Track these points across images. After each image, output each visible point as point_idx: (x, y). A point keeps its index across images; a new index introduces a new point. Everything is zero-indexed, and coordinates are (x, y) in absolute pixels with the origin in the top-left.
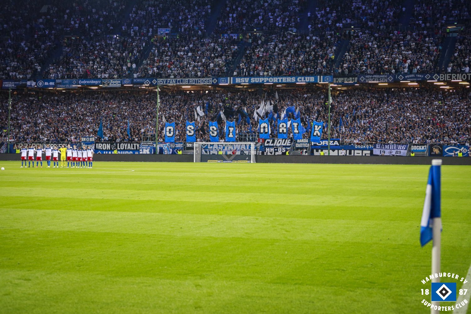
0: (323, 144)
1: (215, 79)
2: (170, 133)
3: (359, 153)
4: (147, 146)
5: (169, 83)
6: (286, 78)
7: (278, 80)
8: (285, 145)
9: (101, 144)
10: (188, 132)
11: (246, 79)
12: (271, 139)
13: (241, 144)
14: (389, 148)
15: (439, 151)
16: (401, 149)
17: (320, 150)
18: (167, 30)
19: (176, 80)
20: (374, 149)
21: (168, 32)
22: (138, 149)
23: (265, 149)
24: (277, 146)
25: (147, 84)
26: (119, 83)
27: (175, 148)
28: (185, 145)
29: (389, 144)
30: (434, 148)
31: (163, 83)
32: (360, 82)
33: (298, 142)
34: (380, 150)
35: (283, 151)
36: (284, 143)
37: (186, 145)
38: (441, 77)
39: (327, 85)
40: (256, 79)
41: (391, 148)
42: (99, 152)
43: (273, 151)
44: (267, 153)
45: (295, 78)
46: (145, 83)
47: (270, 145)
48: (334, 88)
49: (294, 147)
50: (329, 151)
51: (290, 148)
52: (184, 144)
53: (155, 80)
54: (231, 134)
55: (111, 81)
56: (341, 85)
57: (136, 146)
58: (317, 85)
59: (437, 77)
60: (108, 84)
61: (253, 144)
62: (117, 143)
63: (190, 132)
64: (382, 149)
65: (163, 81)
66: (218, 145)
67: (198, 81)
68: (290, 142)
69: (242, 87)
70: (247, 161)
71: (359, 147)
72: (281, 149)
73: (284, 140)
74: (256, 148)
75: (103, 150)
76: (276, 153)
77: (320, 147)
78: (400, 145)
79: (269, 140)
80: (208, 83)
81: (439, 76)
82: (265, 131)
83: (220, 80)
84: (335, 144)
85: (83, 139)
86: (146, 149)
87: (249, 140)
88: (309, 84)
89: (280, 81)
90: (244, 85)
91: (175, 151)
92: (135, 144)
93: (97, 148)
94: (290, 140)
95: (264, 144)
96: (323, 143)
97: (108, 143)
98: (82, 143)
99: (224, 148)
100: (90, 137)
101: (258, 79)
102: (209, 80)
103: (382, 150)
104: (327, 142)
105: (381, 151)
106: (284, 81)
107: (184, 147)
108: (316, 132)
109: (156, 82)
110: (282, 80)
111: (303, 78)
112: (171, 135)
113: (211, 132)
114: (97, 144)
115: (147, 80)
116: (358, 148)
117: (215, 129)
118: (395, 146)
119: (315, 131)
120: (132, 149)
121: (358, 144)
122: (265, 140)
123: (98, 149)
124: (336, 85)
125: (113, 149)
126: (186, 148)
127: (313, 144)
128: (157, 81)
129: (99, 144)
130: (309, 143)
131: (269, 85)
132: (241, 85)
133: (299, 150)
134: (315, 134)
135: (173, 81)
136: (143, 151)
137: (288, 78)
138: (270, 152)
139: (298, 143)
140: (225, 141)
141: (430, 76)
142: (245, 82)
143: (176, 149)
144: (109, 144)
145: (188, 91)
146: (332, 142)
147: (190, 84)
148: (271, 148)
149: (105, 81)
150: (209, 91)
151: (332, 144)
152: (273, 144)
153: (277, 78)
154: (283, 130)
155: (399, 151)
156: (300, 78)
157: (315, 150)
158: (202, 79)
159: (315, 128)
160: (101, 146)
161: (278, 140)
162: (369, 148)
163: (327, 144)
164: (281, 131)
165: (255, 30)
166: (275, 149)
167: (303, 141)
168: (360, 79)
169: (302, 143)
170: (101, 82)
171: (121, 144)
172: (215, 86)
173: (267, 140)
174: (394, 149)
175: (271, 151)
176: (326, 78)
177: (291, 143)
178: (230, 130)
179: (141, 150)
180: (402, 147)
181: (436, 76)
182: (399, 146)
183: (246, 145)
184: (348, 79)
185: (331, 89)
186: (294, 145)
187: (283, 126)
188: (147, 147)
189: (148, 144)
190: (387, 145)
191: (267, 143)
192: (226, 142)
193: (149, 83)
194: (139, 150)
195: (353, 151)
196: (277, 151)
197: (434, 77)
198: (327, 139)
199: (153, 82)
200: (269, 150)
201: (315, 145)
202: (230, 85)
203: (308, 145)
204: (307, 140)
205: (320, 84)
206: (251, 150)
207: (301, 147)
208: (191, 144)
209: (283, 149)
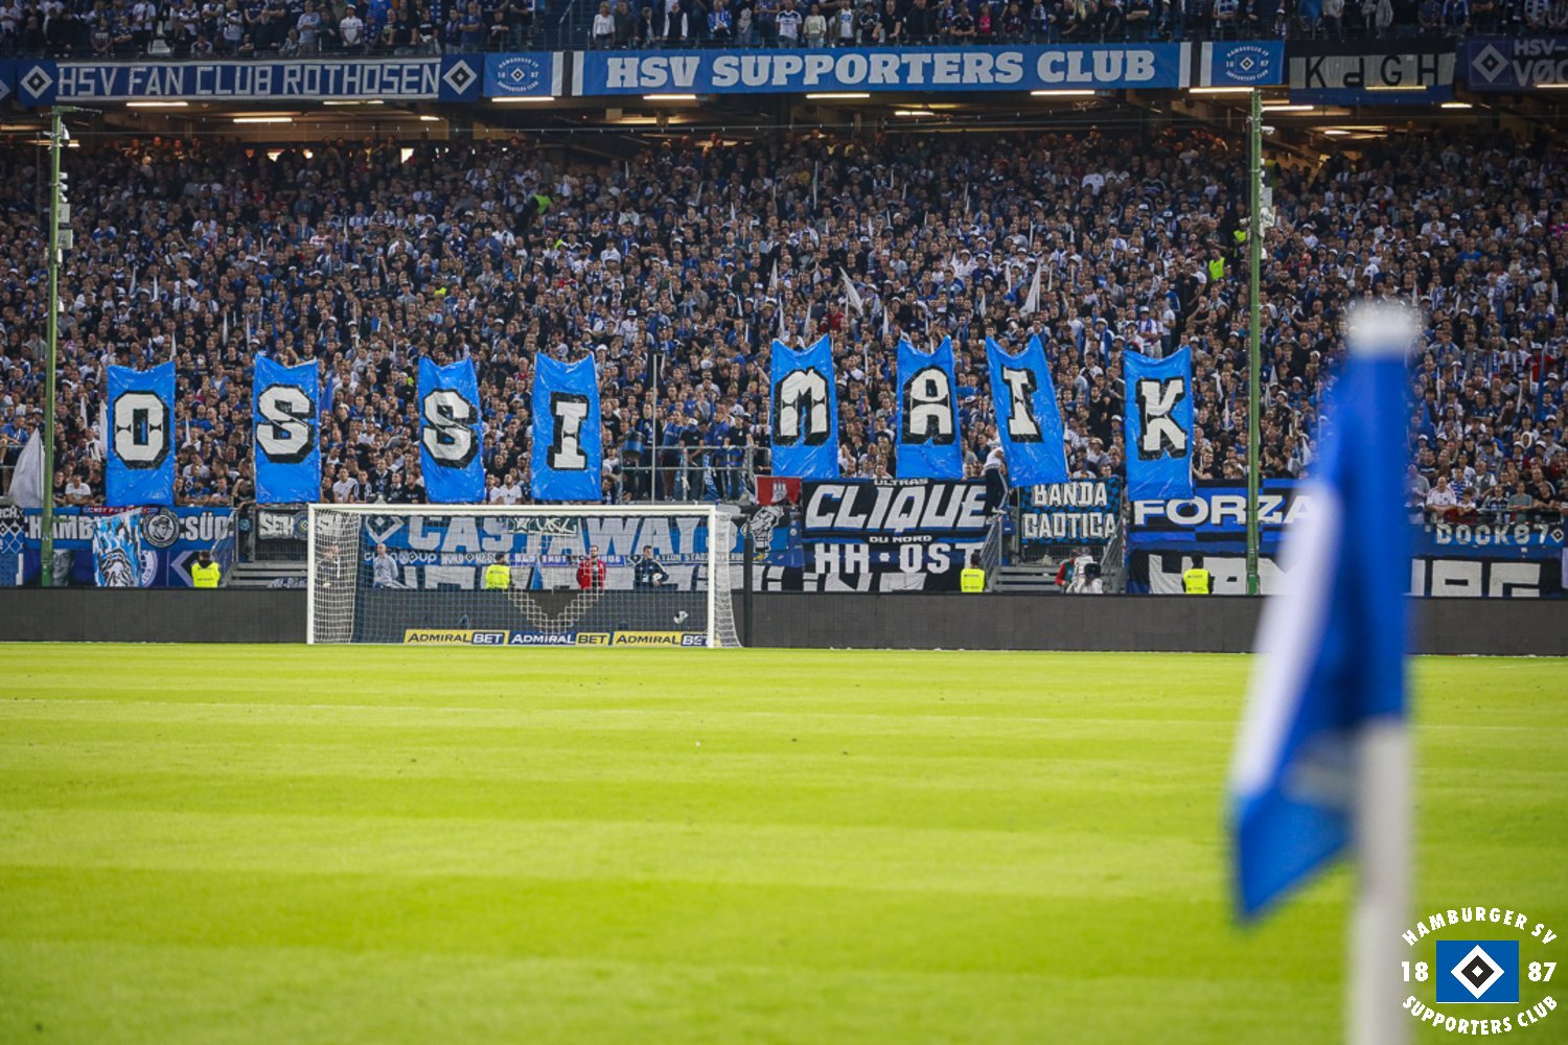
0: (1216, 519)
1: (462, 64)
2: (140, 439)
3: (1464, 583)
5: (141, 90)
8: (947, 521)
10: (264, 433)
12: (847, 483)
13: (643, 518)
17: (1187, 561)
19: (189, 73)
23: (810, 549)
24: (891, 533)
27: (179, 545)
28: (246, 525)
31: (101, 90)
33: (1037, 502)
35: (932, 567)
36: (941, 511)
37: (258, 525)
39: (1242, 105)
43: (864, 568)
44: (822, 579)
45: (1020, 58)
47: (838, 524)
48: (1291, 132)
49: (1007, 537)
50: (1252, 567)
51: (980, 546)
52: (243, 514)
54: (569, 444)
56: (1343, 107)
58: (1176, 106)
61: (719, 517)
63: (279, 433)
65: (94, 74)
66: (479, 520)
67: (339, 75)
68: (980, 506)
69: (653, 121)
70: (678, 635)
72: (918, 549)
73: (938, 490)
74: (745, 548)
76: (884, 576)
77: (1191, 536)
79: (835, 491)
80: (410, 94)
82: (808, 423)
84: (1294, 515)
87: (698, 492)
88: (1118, 95)
89: (916, 77)
90: (665, 110)
91: (177, 565)
94: (981, 490)
95: (802, 518)
96: (1213, 509)
99: (520, 544)
101: (764, 60)
102: (418, 73)
104: (1241, 501)
106: (940, 77)
107: (243, 535)
108: (1154, 429)
112: (150, 451)
113: (429, 436)
116: (1454, 545)
117: (461, 410)
119: (1145, 420)
121: (1453, 516)
122: (810, 487)
124: (1307, 109)
126: (251, 541)
127: (1139, 520)
128: (54, 75)
130: (1113, 508)
131: (845, 110)
132: (648, 113)
133: (1047, 560)
134: (1152, 442)
135: (170, 75)
138: (843, 576)
139: (1042, 510)
140: (526, 498)
142: (668, 86)
143: (185, 555)
145: (274, 146)
146: (1277, 500)
147: (285, 96)
148: (849, 548)
150: (424, 147)
151: (1277, 518)
152: (862, 518)
153: (893, 60)
154: (933, 420)
156: (1059, 56)
157: (1155, 562)
159: (1141, 401)
161: (897, 490)
162: (1532, 546)
163: (1241, 518)
164: (918, 425)
166: (875, 549)
167: (1069, 495)
169: (1066, 509)
172: (466, 109)
173: (822, 490)
175: (850, 569)
177: (987, 512)
178: (559, 421)
183: (672, 521)
184: (1392, 65)
185: (1270, 129)
186: (1013, 527)
187: (931, 387)
191: (822, 512)
192: (538, 502)
196: (894, 567)
198: (1239, 485)
200: (834, 556)
201: (1157, 523)
202: (564, 104)
203: (1109, 527)
204: (1101, 486)
205: (1192, 101)
206: (712, 558)
207: (1055, 540)
208: (284, 519)
209: (933, 549)
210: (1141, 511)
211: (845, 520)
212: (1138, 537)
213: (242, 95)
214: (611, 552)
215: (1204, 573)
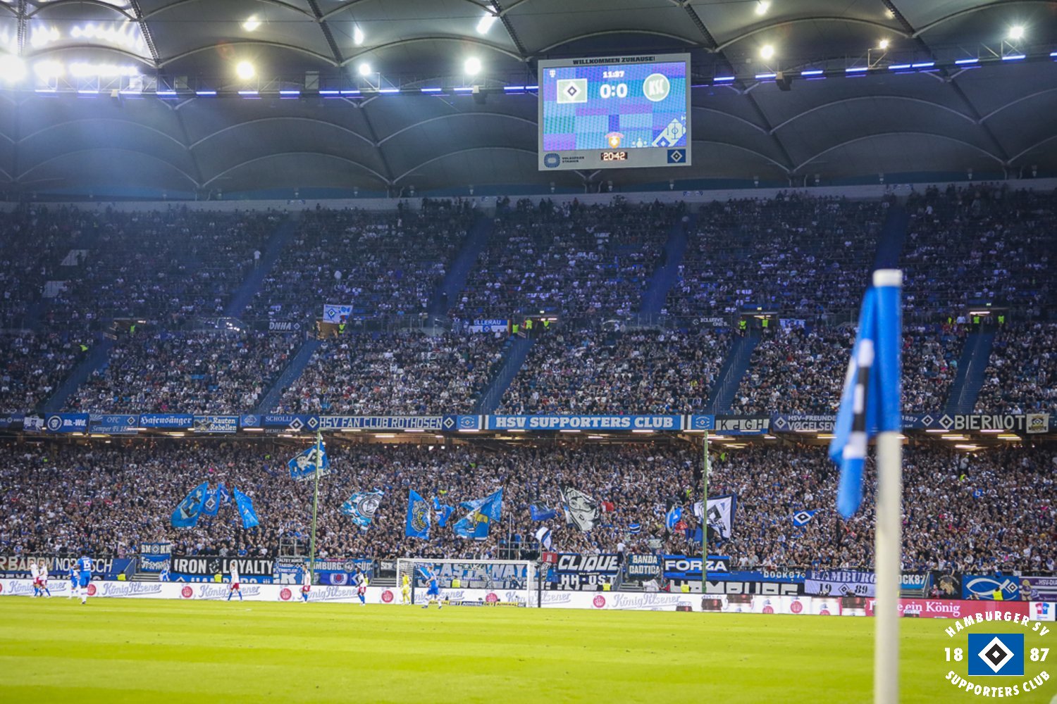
0: (692, 569)
1: (449, 419)
3: (773, 591)
4: (291, 566)
5: (346, 425)
6: (608, 419)
7: (592, 423)
8: (604, 568)
9: (186, 561)
11: (518, 419)
12: (572, 555)
13: (505, 565)
14: (841, 579)
15: (953, 589)
16: (867, 581)
17: (682, 582)
18: (344, 310)
19: (362, 420)
20: (806, 581)
21: (346, 313)
22: (270, 572)
23: (560, 576)
24: (586, 572)
25: (296, 428)
26: (231, 425)
28: (376, 566)
29: (840, 570)
30: (942, 582)
31: (333, 426)
32: (775, 429)
33: (634, 562)
34: (819, 583)
35: (599, 583)
36: (603, 565)
37: (380, 566)
38: (957, 422)
39: (702, 435)
40: (542, 419)
41: (844, 580)
42: (181, 578)
43: (577, 583)
44: (564, 587)
45: (629, 419)
46: (290, 425)
47: (569, 569)
48: (716, 444)
49: (624, 573)
50: (704, 584)
51: (615, 576)
52: (376, 562)
53: (313, 418)
55: (215, 418)
56: (733, 436)
57: (266, 565)
58: (679, 436)
59: (949, 422)
60: (208, 426)
61: (531, 565)
62: (222, 559)
64: (825, 580)
65: (331, 420)
66: (452, 565)
67: (410, 421)
68: (616, 563)
69: (510, 438)
71: (773, 575)
72: (595, 577)
73: (602, 558)
74: (539, 575)
75: (188, 573)
76: (584, 586)
77: (683, 574)
78: (865, 571)
79: (568, 558)
80: (433, 428)
81: (954, 419)
83: (460, 421)
84: (717, 567)
85: (146, 549)
86: (288, 573)
87: (525, 556)
88: (661, 431)
89: (595, 425)
90: (514, 435)
91: (354, 578)
92: (263, 562)
93: (176, 569)
95: (557, 567)
96: (691, 565)
97: (203, 559)
98: (143, 558)
99: (465, 573)
100: (160, 545)
101: (547, 419)
102: (436, 421)
103: (825, 584)
104: (700, 563)
105: (821, 585)
106: (603, 425)
107: (376, 569)
109: (317, 422)
110: (600, 422)
111: (647, 419)
114: (176, 561)
115: (297, 419)
116: (770, 578)
118: (854, 574)
120: (256, 572)
121: (769, 569)
122: (560, 556)
123: (178, 572)
124: (721, 438)
125: (212, 572)
126: (378, 571)
127: (667, 569)
128: (318, 420)
129: (182, 561)
130: (658, 564)
131: (572, 435)
132: (509, 434)
133: (637, 581)
135: (355, 420)
136: (280, 578)
137: (613, 419)
138: (571, 585)
139: (636, 564)
141: (932, 420)
142: (516, 427)
144: (205, 561)
145: (386, 444)
146: (712, 562)
147: (392, 428)
148: (573, 576)
149: (201, 419)
150: (437, 446)
151: (712, 568)
152: (576, 566)
153: (589, 420)
155: (862, 585)
156: (642, 419)
157: (672, 582)
158: (421, 418)
160: (185, 566)
161: (588, 558)
162: (795, 579)
163: (700, 568)
165: (542, 312)
166: (581, 577)
167: (645, 559)
168: (776, 423)
169: (644, 564)
170: (192, 421)
171: (232, 562)
172: (450, 433)
173: (564, 557)
174: (851, 582)
175: (573, 583)
176: (700, 420)
177: (618, 565)
179: (276, 576)
180: (869, 578)
181: (946, 419)
182: (864, 574)
183: (515, 565)
184: (749, 423)
186: (626, 569)
188: (291, 568)
189: (293, 561)
190: (836, 571)
191: (564, 564)
192: (472, 559)
193: (300, 425)
194: (272, 575)
195: (758, 585)
196: (587, 583)
197: (941, 422)
198: (699, 557)
199: (309, 423)
200: (568, 579)
201: (673, 569)
202: (483, 432)
203: (657, 571)
204: (655, 557)
205: (684, 435)
206: (528, 579)
207: (640, 575)
208: (389, 564)
209: (600, 578)
210: (668, 565)
211: (571, 567)
212: (667, 574)
213: (378, 428)
214: (495, 576)
215: (687, 586)
